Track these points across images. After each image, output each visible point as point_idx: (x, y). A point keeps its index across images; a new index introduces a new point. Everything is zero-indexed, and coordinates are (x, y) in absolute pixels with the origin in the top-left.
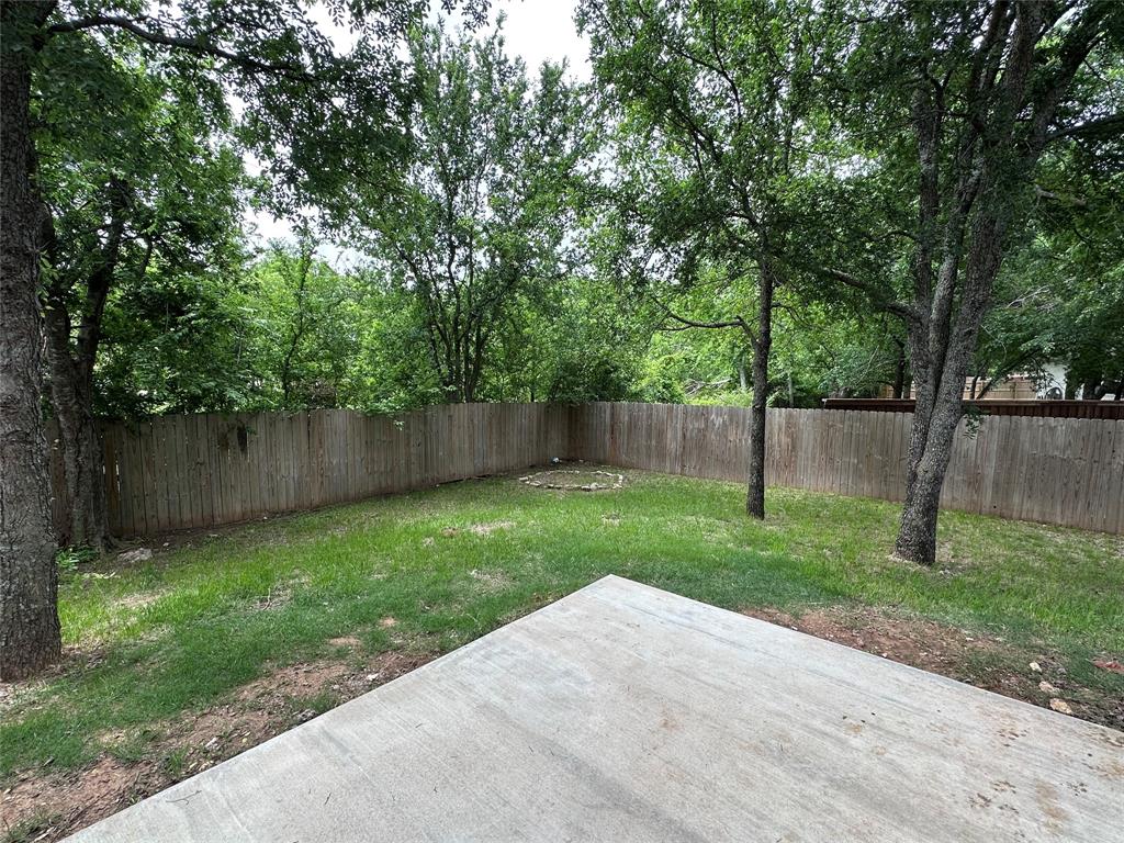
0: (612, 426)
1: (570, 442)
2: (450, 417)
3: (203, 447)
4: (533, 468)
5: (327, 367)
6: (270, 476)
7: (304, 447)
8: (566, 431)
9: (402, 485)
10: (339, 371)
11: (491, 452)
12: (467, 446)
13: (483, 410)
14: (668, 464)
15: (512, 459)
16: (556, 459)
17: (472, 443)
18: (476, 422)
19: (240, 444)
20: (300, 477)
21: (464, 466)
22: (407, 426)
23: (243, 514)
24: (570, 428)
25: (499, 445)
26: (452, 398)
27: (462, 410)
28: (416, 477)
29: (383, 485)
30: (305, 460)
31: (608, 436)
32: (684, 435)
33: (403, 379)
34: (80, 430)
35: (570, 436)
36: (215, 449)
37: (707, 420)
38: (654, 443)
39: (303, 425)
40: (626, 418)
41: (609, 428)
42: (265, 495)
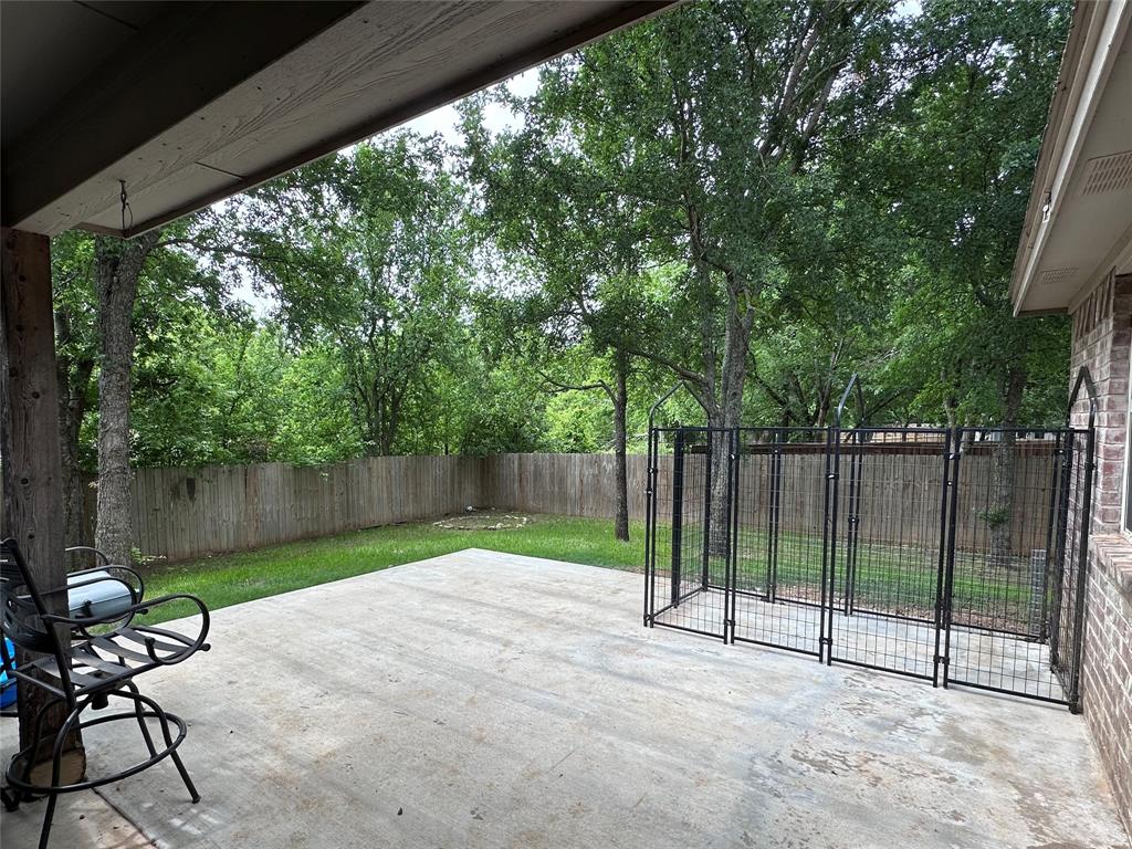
0: (520, 475)
1: (483, 492)
2: (370, 469)
3: (159, 495)
4: (447, 515)
5: (261, 427)
6: (213, 520)
7: (242, 496)
8: (479, 483)
9: (327, 531)
10: (271, 431)
11: (408, 502)
12: (385, 496)
13: (400, 462)
14: (569, 508)
15: (428, 507)
16: (470, 508)
17: (390, 492)
18: (393, 473)
19: (189, 493)
20: (238, 522)
21: (383, 513)
22: (331, 478)
23: (192, 553)
24: (482, 479)
25: (415, 495)
26: (371, 451)
27: (379, 463)
28: (339, 524)
29: (310, 530)
30: (243, 506)
31: (516, 485)
32: (582, 481)
33: (328, 436)
34: (71, 480)
35: (482, 486)
36: (168, 498)
37: (599, 466)
38: (556, 489)
39: (241, 477)
40: (532, 468)
41: (517, 478)
42: (209, 537)
